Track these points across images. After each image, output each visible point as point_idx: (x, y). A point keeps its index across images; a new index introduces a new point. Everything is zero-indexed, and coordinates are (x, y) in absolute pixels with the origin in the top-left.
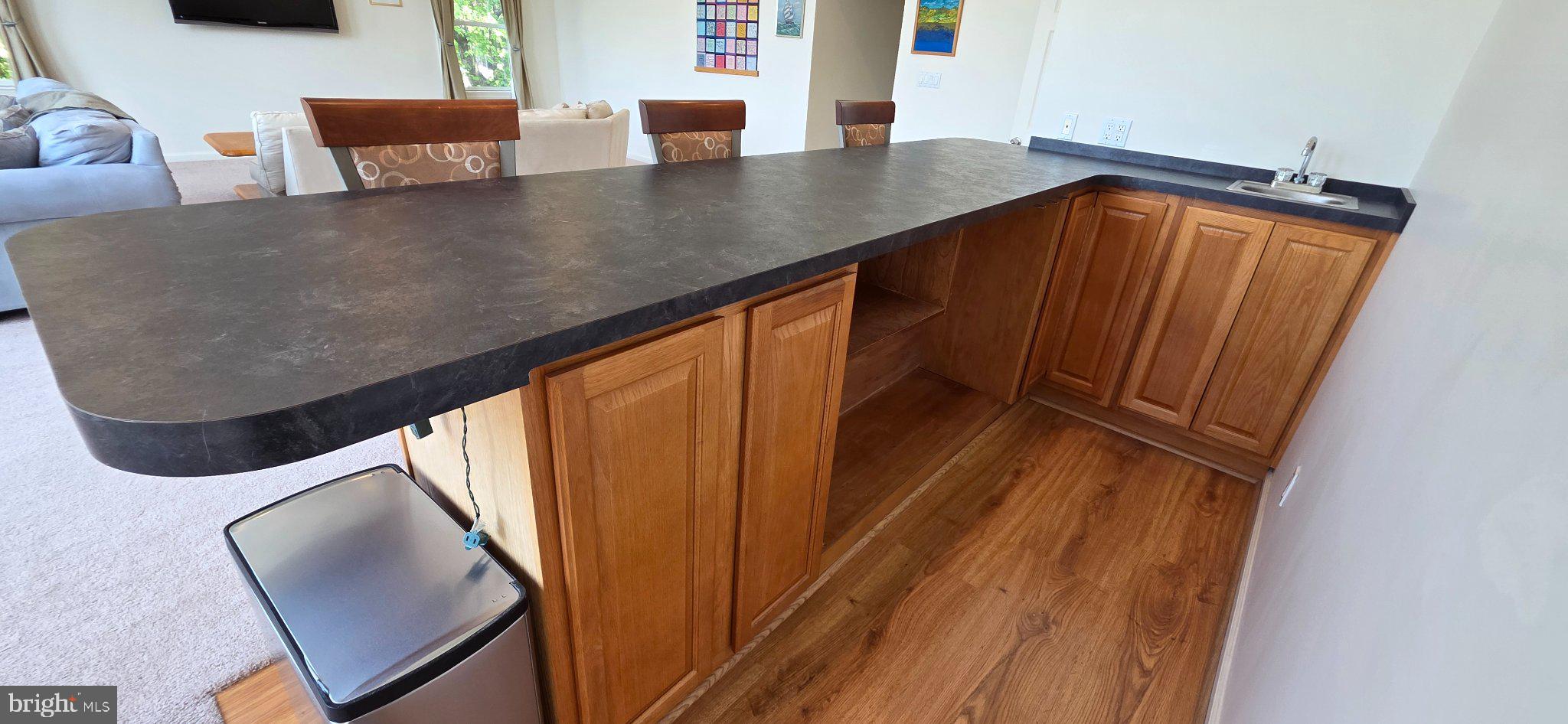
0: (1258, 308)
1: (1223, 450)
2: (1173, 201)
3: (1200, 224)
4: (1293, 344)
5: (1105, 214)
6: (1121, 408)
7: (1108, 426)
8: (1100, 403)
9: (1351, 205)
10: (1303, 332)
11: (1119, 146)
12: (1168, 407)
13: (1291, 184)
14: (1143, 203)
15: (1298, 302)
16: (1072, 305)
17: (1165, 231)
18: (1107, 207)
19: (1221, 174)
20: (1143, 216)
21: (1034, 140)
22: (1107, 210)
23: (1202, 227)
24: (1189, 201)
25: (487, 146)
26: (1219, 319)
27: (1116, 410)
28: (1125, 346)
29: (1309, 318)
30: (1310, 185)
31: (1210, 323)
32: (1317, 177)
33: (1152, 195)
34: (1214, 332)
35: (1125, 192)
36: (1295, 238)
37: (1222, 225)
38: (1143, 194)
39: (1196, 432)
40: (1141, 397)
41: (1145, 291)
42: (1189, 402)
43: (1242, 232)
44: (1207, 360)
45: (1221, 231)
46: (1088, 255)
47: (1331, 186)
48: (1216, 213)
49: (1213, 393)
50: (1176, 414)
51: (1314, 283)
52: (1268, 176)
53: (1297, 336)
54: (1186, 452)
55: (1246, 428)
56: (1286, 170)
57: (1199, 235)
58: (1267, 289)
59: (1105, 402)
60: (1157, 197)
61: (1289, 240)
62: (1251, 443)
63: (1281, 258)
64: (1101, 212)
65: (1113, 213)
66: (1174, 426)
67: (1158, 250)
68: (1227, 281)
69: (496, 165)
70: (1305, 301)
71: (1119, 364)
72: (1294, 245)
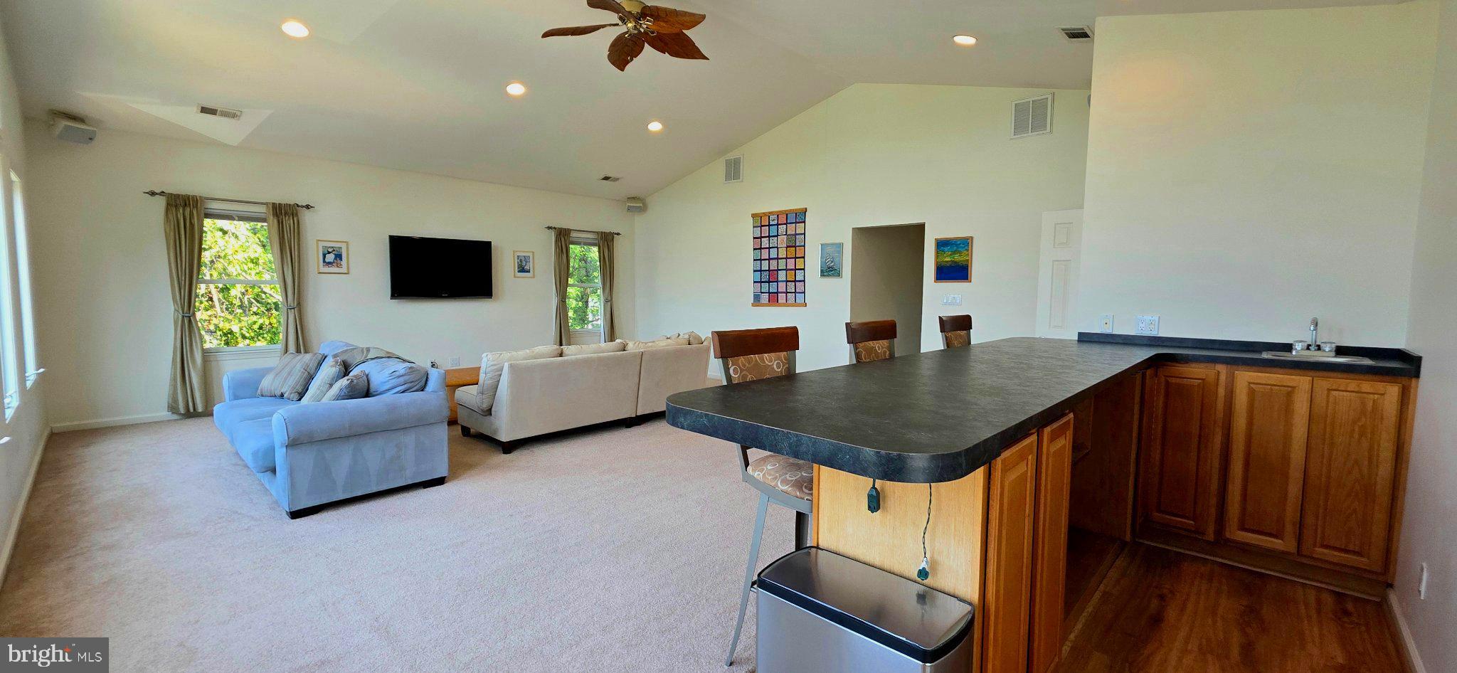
0: (1324, 444)
1: (1338, 571)
2: (1221, 368)
3: (1250, 383)
4: (1365, 471)
5: (1167, 383)
6: (1228, 540)
7: (1220, 560)
8: (1206, 538)
9: (1367, 362)
10: (1370, 459)
11: (1154, 333)
12: (1270, 535)
13: (1309, 351)
14: (1197, 371)
15: (1356, 436)
16: (1156, 456)
17: (1222, 391)
18: (1167, 376)
19: (1244, 348)
20: (1200, 381)
21: (1080, 334)
22: (1168, 379)
23: (1252, 385)
24: (1235, 367)
25: (783, 354)
26: (1292, 455)
27: (1221, 542)
28: (1214, 485)
29: (1371, 449)
30: (1324, 351)
31: (1286, 459)
32: (1329, 345)
33: (1202, 365)
34: (1292, 466)
35: (1178, 365)
36: (1334, 387)
37: (1269, 382)
38: (1193, 365)
39: (1305, 556)
40: (1243, 528)
41: (1218, 439)
42: (1289, 529)
43: (1288, 387)
44: (1294, 490)
45: (1269, 387)
46: (1160, 411)
47: (1340, 351)
48: (1260, 374)
49: (1310, 520)
50: (1280, 541)
51: (1364, 419)
52: (1288, 347)
53: (1366, 463)
54: (1302, 578)
55: (1351, 547)
56: (1301, 342)
57: (1252, 393)
58: (1325, 427)
59: (1210, 536)
60: (1207, 367)
61: (1329, 390)
62: (1362, 562)
63: (1328, 402)
64: (1163, 379)
65: (1173, 380)
66: (1283, 552)
67: (1220, 404)
68: (1289, 424)
69: (787, 366)
70: (1362, 434)
71: (1213, 501)
72: (1334, 393)
